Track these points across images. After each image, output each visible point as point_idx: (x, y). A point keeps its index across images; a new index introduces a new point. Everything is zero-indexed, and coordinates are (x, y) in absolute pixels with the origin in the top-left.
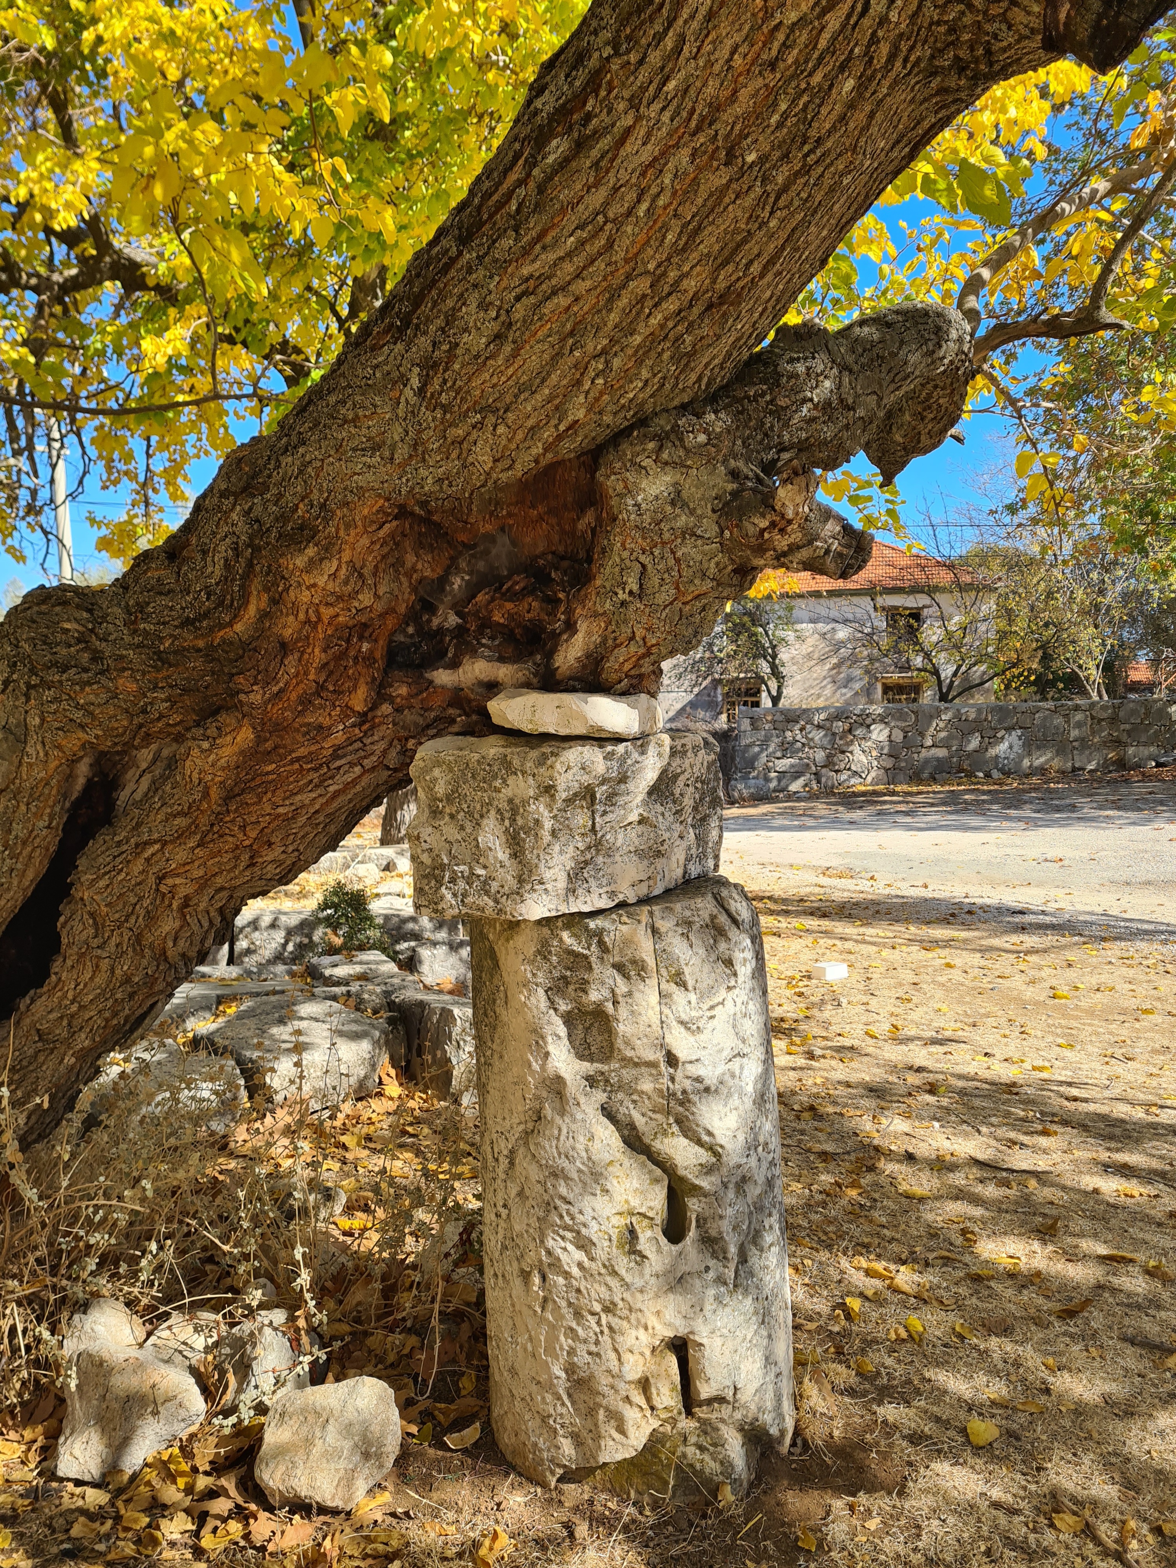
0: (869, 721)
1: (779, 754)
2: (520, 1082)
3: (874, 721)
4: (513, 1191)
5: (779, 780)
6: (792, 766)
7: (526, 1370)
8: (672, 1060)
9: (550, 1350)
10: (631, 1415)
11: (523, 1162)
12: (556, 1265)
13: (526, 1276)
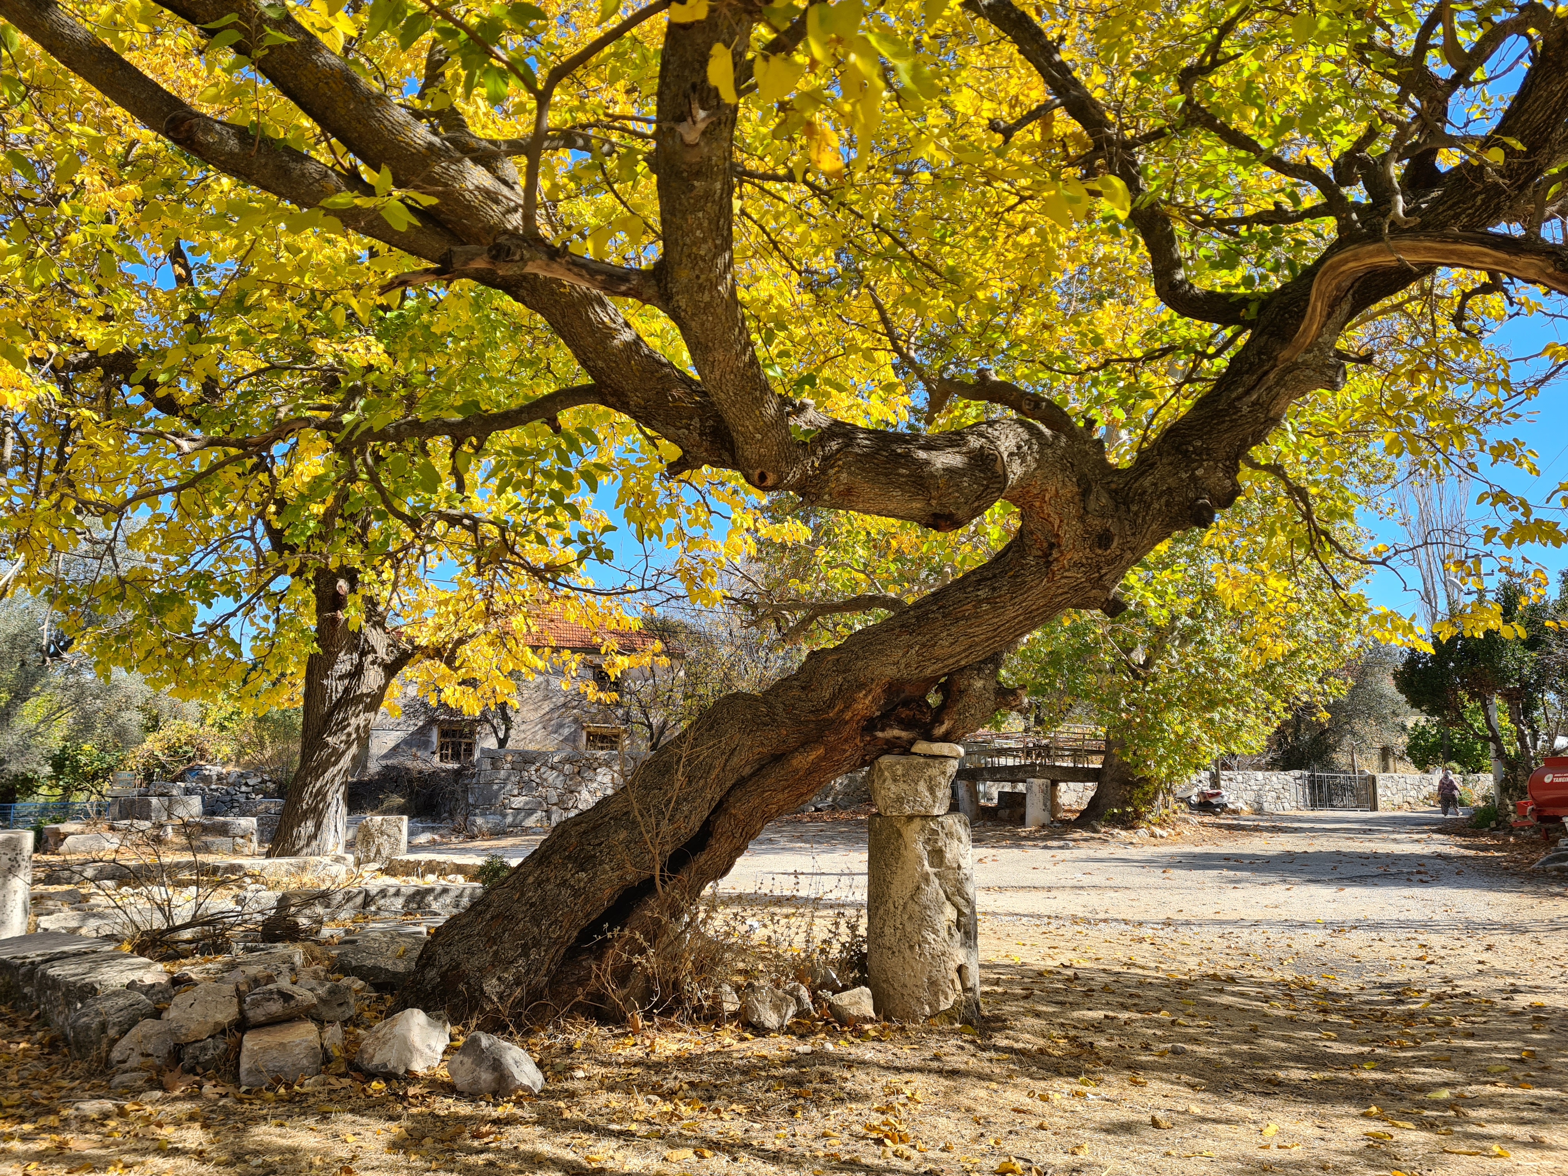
0: (595, 765)
1: (516, 792)
2: (913, 876)
3: (600, 766)
4: (906, 917)
5: (515, 816)
6: (526, 803)
7: (910, 983)
8: (959, 867)
9: (922, 972)
10: (950, 992)
11: (911, 906)
12: (926, 941)
13: (911, 947)
